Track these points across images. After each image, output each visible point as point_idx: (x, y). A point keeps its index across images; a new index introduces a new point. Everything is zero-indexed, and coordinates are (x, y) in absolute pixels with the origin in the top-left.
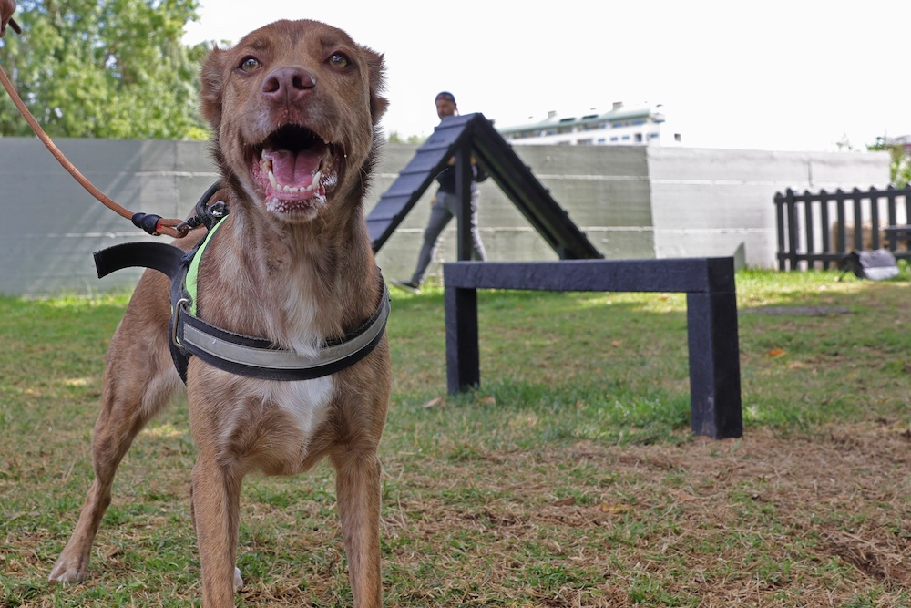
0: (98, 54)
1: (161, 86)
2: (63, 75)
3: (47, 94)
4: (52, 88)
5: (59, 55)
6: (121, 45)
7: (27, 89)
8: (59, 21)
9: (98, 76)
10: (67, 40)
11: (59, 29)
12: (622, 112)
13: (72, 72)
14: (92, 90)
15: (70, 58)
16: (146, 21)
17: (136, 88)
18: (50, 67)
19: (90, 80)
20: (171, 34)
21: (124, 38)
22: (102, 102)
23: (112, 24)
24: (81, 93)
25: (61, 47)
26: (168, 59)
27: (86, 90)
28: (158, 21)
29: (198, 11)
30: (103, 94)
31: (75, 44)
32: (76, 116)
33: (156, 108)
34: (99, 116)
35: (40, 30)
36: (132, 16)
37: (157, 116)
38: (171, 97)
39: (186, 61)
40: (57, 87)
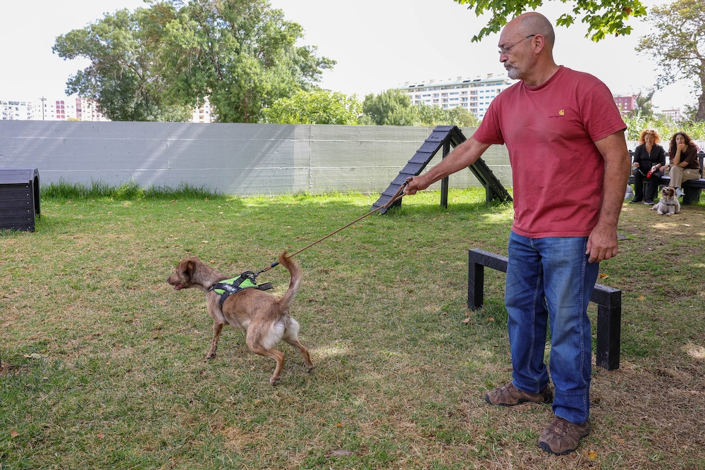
0: (255, 51)
1: (285, 67)
2: (239, 61)
3: (232, 69)
4: (235, 67)
5: (237, 52)
6: (266, 47)
7: (222, 66)
8: (237, 35)
9: (255, 61)
10: (241, 45)
11: (237, 38)
12: (491, 79)
13: (244, 60)
14: (253, 69)
15: (242, 53)
16: (279, 36)
17: (273, 68)
18: (233, 56)
19: (252, 65)
20: (290, 43)
21: (267, 44)
22: (257, 74)
23: (262, 36)
24: (248, 70)
25: (239, 48)
26: (288, 54)
27: (250, 69)
28: (283, 37)
29: (302, 32)
30: (258, 71)
31: (245, 46)
32: (245, 81)
33: (283, 78)
34: (256, 81)
35: (229, 39)
36: (272, 34)
37: (283, 82)
38: (289, 72)
39: (296, 55)
40: (237, 67)
